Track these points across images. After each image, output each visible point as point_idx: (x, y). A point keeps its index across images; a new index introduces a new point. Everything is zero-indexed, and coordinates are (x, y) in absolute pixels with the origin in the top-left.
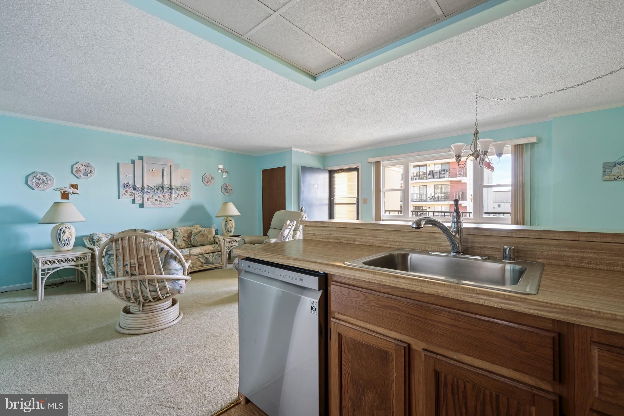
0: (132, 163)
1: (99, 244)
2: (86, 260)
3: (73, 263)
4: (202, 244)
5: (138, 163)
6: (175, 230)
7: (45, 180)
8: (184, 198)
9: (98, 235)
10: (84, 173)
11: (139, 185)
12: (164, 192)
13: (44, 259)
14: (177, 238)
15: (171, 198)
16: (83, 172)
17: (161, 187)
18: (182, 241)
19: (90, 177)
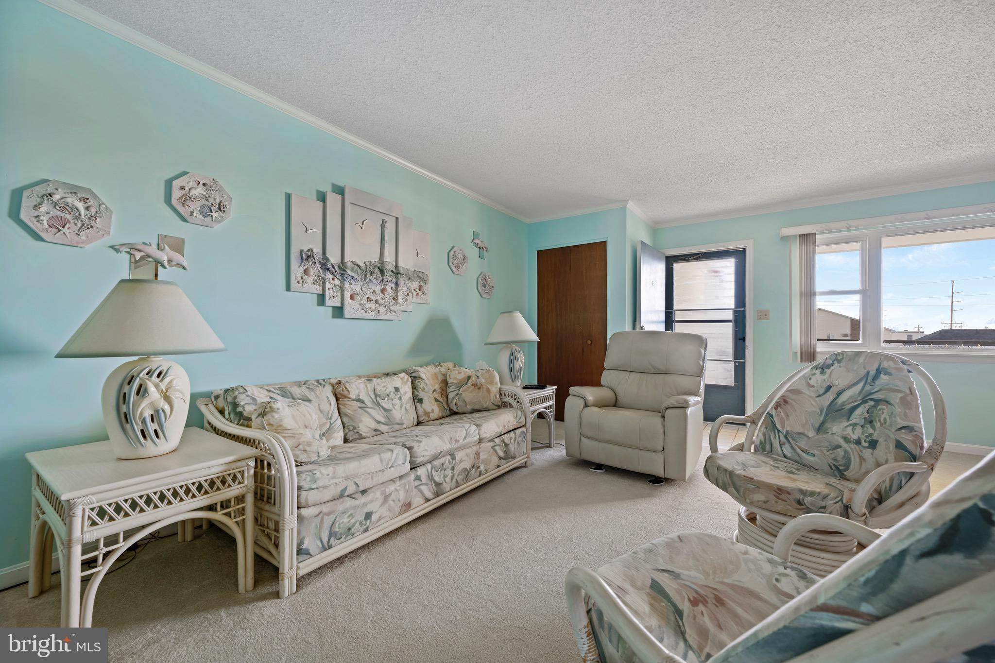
0: (318, 200)
1: (270, 424)
2: (239, 483)
3: (203, 501)
4: (476, 408)
5: (333, 200)
6: (413, 375)
7: (83, 211)
8: (418, 300)
9: (249, 393)
10: (202, 207)
11: (334, 258)
12: (385, 280)
13: (94, 498)
14: (421, 395)
15: (397, 297)
16: (198, 204)
17: (379, 268)
18: (433, 402)
19: (218, 221)
